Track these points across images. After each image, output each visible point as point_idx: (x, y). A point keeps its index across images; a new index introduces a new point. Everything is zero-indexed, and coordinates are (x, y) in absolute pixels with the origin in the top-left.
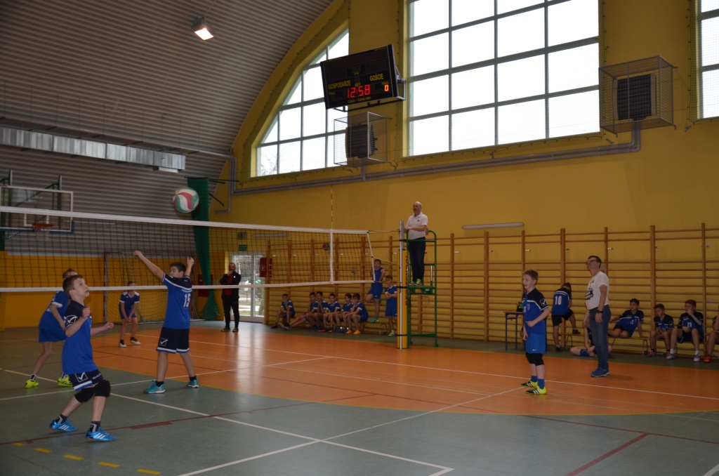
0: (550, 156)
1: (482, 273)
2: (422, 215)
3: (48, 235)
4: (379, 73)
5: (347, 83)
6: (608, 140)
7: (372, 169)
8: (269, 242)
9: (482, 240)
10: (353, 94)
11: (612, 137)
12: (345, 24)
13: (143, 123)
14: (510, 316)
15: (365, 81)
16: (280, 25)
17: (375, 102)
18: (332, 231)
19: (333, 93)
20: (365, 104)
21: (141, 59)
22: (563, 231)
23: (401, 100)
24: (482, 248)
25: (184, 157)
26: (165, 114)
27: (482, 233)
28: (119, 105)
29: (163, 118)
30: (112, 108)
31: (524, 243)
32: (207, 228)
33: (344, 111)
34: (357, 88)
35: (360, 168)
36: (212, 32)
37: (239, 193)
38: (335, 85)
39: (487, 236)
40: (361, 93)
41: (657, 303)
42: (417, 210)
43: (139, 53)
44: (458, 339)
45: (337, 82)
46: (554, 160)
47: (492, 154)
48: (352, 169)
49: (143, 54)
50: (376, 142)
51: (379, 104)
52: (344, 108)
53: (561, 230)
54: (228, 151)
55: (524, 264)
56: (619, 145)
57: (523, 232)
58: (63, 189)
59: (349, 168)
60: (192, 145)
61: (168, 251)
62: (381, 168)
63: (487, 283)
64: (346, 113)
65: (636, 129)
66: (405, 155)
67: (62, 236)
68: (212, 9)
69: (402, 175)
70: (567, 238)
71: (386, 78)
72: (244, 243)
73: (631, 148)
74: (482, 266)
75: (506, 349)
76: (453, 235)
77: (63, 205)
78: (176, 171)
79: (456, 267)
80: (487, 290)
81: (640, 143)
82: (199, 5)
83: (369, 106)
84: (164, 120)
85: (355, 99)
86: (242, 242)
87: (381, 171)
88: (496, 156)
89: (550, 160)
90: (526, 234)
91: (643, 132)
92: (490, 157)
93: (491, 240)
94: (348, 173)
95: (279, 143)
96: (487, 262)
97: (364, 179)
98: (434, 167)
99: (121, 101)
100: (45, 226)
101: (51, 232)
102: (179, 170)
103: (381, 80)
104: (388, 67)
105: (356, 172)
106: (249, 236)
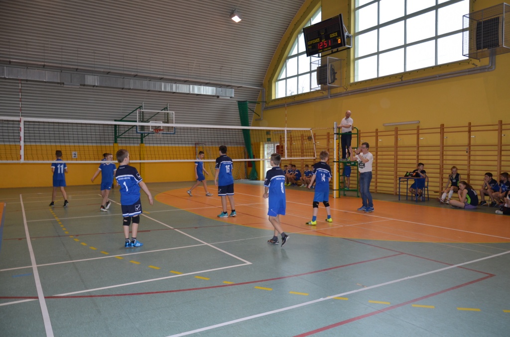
0: (436, 77)
1: (393, 153)
2: (350, 119)
3: (161, 135)
4: (335, 32)
5: (318, 40)
6: (473, 64)
7: (334, 91)
8: (281, 136)
9: (393, 133)
10: (321, 47)
11: (476, 62)
12: (319, 4)
13: (210, 72)
14: (401, 180)
15: (327, 38)
16: (282, 8)
17: (335, 50)
18: (286, 129)
19: (310, 47)
20: (330, 52)
21: (205, 37)
22: (442, 126)
23: (350, 48)
24: (393, 137)
25: (233, 90)
26: (222, 67)
27: (393, 128)
28: (197, 63)
29: (221, 69)
30: (193, 65)
31: (418, 134)
32: (249, 130)
33: (319, 57)
34: (323, 43)
35: (327, 91)
36: (240, 18)
37: (266, 109)
38: (311, 42)
39: (397, 130)
40: (325, 45)
41: (502, 172)
42: (348, 116)
43: (203, 34)
44: (380, 193)
45: (312, 40)
46: (439, 79)
47: (401, 78)
48: (323, 92)
49: (205, 34)
50: (336, 75)
51: (338, 51)
52: (319, 55)
53: (441, 125)
54: (261, 85)
55: (418, 147)
56: (480, 67)
57: (418, 127)
58: (170, 110)
59: (321, 92)
60: (239, 83)
61: (230, 142)
62: (339, 90)
63: (397, 159)
64: (320, 58)
65: (493, 55)
66: (352, 81)
67: (168, 135)
68: (240, 4)
69: (350, 94)
70: (445, 130)
71: (339, 35)
72: (269, 137)
73: (489, 68)
74: (393, 149)
75: (399, 200)
76: (377, 130)
77: (170, 121)
78: (229, 98)
79: (379, 149)
80: (396, 163)
81: (495, 65)
82: (232, 2)
83: (333, 53)
84: (222, 70)
85: (322, 49)
86: (268, 137)
87: (339, 92)
88: (404, 79)
89: (436, 80)
90: (420, 128)
91: (498, 57)
92: (400, 80)
93: (399, 132)
94: (321, 94)
95: (286, 78)
96: (396, 146)
97: (329, 97)
98: (368, 88)
99: (197, 61)
100: (160, 130)
101: (163, 134)
102: (231, 97)
103: (336, 37)
104: (340, 28)
105: (325, 93)
106: (271, 133)
